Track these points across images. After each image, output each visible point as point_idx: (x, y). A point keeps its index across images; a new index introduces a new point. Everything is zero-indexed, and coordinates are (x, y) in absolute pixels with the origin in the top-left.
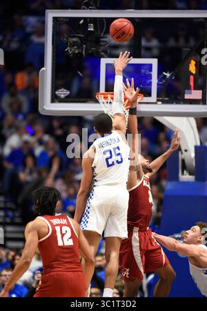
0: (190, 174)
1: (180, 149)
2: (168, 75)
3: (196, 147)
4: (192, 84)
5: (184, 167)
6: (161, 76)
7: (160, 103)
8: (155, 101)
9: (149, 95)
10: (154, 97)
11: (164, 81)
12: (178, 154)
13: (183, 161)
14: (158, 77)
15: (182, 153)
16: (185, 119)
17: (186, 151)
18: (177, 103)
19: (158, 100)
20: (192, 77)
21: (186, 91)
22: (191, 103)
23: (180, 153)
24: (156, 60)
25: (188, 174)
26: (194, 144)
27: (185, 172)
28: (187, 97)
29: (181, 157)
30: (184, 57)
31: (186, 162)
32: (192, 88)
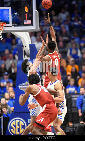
0: (28, 57)
1: (23, 46)
2: (16, 14)
3: (30, 45)
4: (26, 17)
5: (25, 54)
6: (13, 14)
7: (13, 26)
8: (11, 26)
9: (9, 23)
10: (11, 24)
11: (14, 16)
12: (22, 48)
13: (25, 51)
14: (12, 15)
15: (24, 48)
16: (24, 32)
17: (26, 47)
18: (21, 26)
19: (12, 25)
20: (26, 14)
21: (24, 20)
22: (27, 26)
23: (23, 48)
24: (11, 7)
25: (27, 57)
26: (29, 44)
27: (26, 56)
28: (25, 23)
29: (23, 49)
30: (22, 6)
31: (26, 51)
32: (27, 19)
